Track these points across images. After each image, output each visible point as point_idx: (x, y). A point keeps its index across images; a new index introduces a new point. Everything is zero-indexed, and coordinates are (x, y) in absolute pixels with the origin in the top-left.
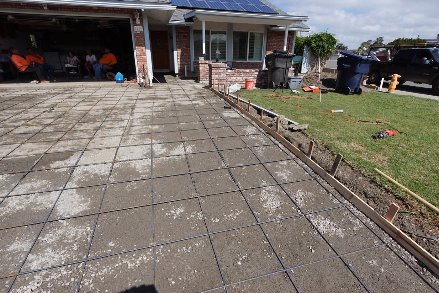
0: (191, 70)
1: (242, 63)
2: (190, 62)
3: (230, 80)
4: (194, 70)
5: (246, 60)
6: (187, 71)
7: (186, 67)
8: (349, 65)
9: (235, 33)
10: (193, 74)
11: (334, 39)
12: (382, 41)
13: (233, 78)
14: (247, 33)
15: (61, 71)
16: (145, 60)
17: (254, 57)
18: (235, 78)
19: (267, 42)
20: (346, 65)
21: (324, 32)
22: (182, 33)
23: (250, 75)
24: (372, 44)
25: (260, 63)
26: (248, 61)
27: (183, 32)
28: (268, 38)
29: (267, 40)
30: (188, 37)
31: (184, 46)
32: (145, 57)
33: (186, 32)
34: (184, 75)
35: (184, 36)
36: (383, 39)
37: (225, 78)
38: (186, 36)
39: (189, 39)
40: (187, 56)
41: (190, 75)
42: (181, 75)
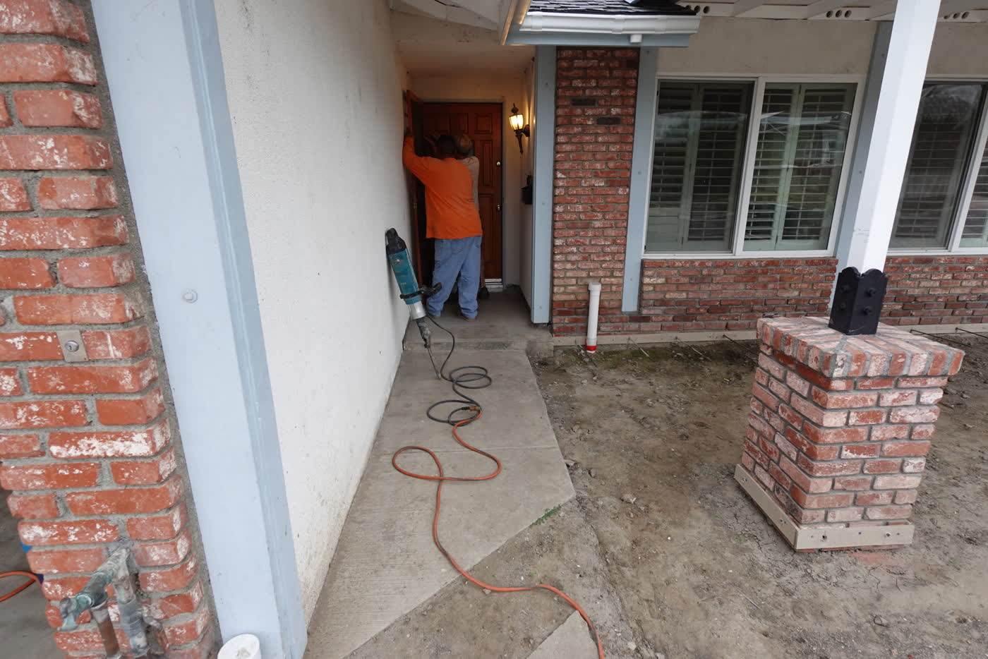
0: (620, 307)
1: (927, 260)
2: (623, 262)
4: (640, 306)
6: (602, 308)
7: (596, 290)
10: (634, 326)
22: (591, 102)
27: (599, 93)
30: (621, 125)
33: (615, 93)
34: (585, 330)
35: (601, 121)
38: (616, 120)
39: (627, 140)
40: (612, 232)
41: (617, 331)
42: (566, 331)
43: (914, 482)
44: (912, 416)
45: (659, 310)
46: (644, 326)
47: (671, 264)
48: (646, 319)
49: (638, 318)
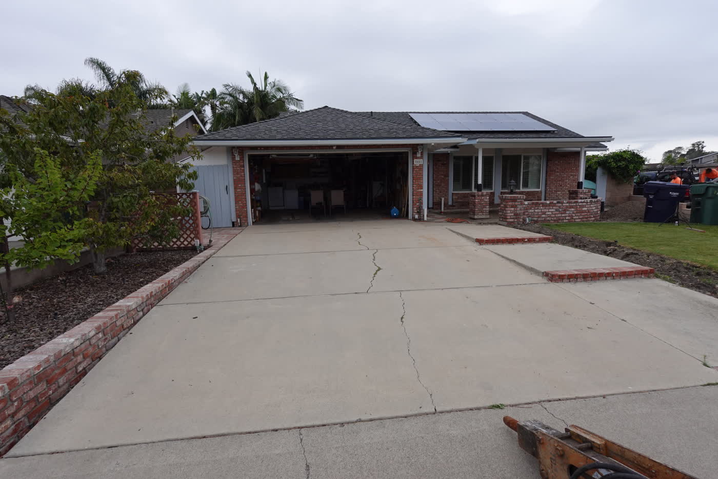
2: (448, 193)
3: (527, 213)
4: (452, 203)
5: (519, 189)
6: (444, 204)
7: (443, 199)
8: (677, 194)
9: (504, 157)
10: (451, 208)
11: (642, 158)
12: (703, 147)
13: (530, 211)
14: (520, 156)
15: (283, 208)
16: (421, 194)
17: (529, 185)
18: (533, 211)
19: (547, 165)
20: (675, 194)
21: (624, 150)
22: (440, 160)
23: (551, 207)
24: (685, 153)
25: (538, 192)
26: (522, 189)
27: (442, 159)
28: (548, 161)
29: (547, 163)
30: (446, 165)
31: (442, 175)
32: (422, 190)
33: (445, 159)
34: (441, 209)
35: (442, 164)
36: (704, 144)
37: (522, 211)
39: (448, 168)
40: (445, 187)
41: (448, 209)
42: (437, 209)
43: (488, 209)
44: (486, 200)
45: (456, 204)
46: (455, 208)
47: (458, 194)
48: (454, 206)
49: (452, 206)
